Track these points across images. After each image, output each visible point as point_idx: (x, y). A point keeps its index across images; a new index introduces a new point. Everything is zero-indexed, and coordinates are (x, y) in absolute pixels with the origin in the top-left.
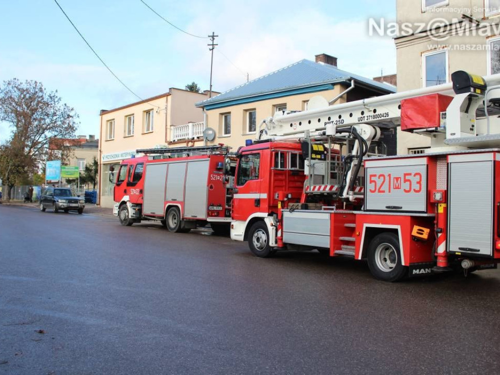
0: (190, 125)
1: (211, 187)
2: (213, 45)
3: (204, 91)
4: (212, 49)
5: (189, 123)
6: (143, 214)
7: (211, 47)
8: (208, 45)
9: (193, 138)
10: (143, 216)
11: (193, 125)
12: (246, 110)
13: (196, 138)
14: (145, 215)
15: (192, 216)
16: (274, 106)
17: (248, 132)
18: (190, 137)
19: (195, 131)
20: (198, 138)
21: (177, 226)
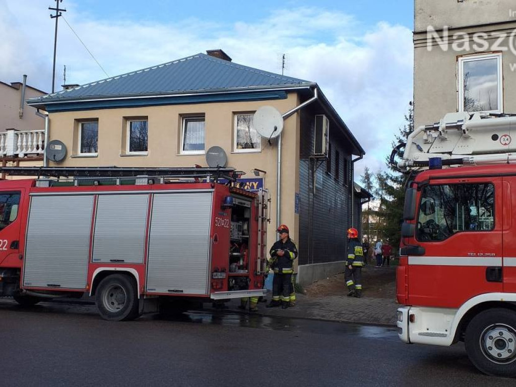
0: (11, 134)
1: (216, 240)
2: (57, 10)
3: (12, 83)
4: (57, 16)
5: (7, 130)
6: (21, 287)
7: (54, 13)
8: (50, 8)
9: (17, 155)
10: (25, 291)
11: (17, 134)
12: (126, 118)
13: (21, 156)
14: (27, 290)
15: (169, 291)
16: (180, 115)
17: (128, 152)
18: (10, 152)
19: (19, 144)
20: (26, 155)
21: (125, 308)
